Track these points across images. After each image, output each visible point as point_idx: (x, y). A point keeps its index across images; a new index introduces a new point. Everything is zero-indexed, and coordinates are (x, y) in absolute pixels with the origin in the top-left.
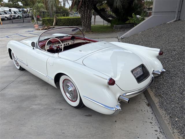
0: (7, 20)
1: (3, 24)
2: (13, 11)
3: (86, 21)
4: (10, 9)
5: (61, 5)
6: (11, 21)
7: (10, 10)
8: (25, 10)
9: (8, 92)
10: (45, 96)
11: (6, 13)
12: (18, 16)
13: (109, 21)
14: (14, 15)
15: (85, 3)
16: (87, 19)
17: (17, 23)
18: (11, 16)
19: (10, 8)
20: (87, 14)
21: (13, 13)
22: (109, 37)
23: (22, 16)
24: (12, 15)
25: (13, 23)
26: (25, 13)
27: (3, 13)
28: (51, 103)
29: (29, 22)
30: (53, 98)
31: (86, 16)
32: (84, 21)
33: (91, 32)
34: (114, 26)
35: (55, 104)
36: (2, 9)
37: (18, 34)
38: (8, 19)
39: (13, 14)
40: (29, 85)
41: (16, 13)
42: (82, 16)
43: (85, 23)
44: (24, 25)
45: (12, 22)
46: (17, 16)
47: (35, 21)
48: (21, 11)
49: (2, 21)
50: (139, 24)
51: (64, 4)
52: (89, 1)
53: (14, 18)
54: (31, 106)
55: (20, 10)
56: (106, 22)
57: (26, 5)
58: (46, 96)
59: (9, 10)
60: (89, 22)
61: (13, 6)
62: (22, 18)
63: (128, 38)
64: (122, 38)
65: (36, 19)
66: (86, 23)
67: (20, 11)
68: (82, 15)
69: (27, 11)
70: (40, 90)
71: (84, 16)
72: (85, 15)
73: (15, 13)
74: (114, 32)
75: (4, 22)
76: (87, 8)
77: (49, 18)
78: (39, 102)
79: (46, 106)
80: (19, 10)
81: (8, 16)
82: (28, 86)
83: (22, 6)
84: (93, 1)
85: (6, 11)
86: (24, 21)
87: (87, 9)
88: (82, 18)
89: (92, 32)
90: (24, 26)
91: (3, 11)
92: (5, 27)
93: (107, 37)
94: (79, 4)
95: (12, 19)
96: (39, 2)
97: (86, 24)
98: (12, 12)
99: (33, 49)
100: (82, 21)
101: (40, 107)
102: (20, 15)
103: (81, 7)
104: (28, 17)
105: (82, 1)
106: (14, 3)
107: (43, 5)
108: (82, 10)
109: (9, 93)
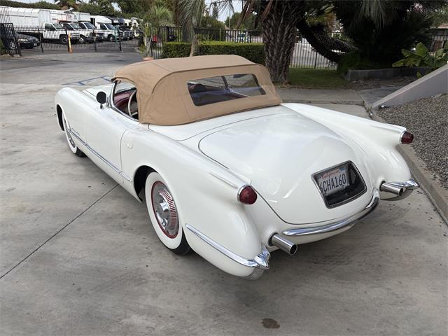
0: (84, 43)
1: (74, 51)
2: (99, 23)
3: (278, 53)
4: (92, 19)
5: (208, 13)
6: (93, 45)
7: (92, 21)
8: (127, 21)
9: (64, 249)
10: (169, 279)
11: (83, 28)
12: (110, 35)
13: (332, 57)
14: (101, 31)
15: (279, 6)
16: (279, 49)
17: (105, 51)
18: (93, 34)
19: (92, 17)
20: (282, 37)
21: (98, 26)
22: (338, 100)
23: (117, 34)
24: (96, 31)
25: (96, 50)
26: (124, 29)
27: (77, 26)
28: (188, 313)
29: (133, 51)
30: (194, 294)
31: (278, 40)
32: (272, 54)
33: (286, 84)
34: (350, 71)
35: (201, 317)
36: (75, 16)
37: (106, 78)
38: (88, 41)
39: (98, 30)
40: (122, 232)
41: (106, 29)
42: (269, 42)
43: (274, 59)
44: (121, 56)
45: (95, 47)
46: (106, 34)
47: (148, 49)
48: (116, 24)
49: (72, 43)
50: (433, 70)
51: (216, 12)
52: (291, 2)
53: (100, 40)
54: (126, 317)
55: (115, 22)
56: (326, 59)
57: (129, 10)
58: (172, 282)
59: (90, 20)
60: (283, 57)
61: (99, 11)
62: (118, 39)
63: (398, 108)
64: (380, 108)
65: (149, 43)
66: (277, 59)
67: (114, 24)
68: (269, 38)
69: (130, 24)
70: (154, 254)
71: (275, 41)
72: (275, 39)
73: (103, 27)
74: (351, 88)
75: (77, 47)
76: (284, 21)
77: (180, 43)
78: (149, 301)
79: (171, 325)
80: (113, 21)
81: (86, 33)
82: (121, 237)
83: (120, 13)
84: (302, 2)
85: (83, 23)
86: (120, 48)
87: (284, 23)
88: (267, 47)
89: (290, 83)
90: (119, 58)
91: (76, 21)
92: (76, 60)
93: (333, 100)
94: (263, 10)
95: (94, 42)
96: (159, 5)
97: (275, 62)
98: (96, 24)
99: (101, 107)
100: (266, 53)
101: (153, 325)
102: (114, 32)
103: (269, 17)
104: (131, 39)
105: (274, 2)
106: (102, 5)
107: (167, 11)
108: (270, 26)
109: (66, 253)
